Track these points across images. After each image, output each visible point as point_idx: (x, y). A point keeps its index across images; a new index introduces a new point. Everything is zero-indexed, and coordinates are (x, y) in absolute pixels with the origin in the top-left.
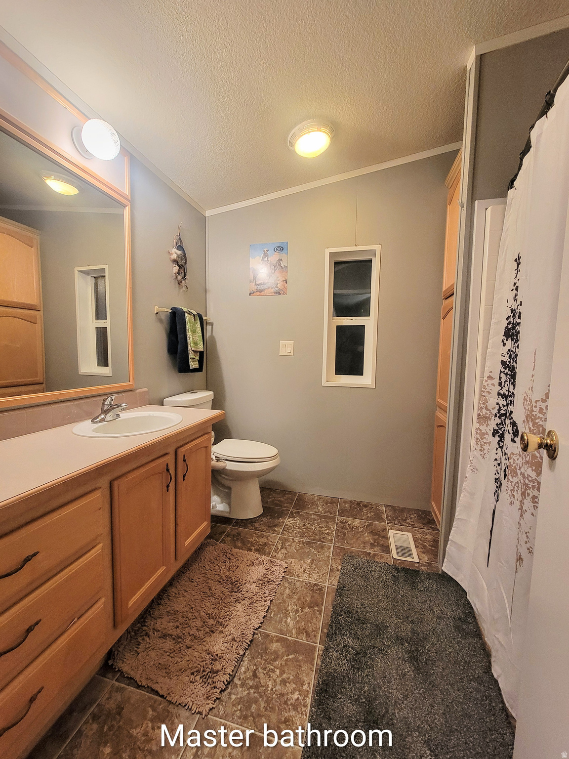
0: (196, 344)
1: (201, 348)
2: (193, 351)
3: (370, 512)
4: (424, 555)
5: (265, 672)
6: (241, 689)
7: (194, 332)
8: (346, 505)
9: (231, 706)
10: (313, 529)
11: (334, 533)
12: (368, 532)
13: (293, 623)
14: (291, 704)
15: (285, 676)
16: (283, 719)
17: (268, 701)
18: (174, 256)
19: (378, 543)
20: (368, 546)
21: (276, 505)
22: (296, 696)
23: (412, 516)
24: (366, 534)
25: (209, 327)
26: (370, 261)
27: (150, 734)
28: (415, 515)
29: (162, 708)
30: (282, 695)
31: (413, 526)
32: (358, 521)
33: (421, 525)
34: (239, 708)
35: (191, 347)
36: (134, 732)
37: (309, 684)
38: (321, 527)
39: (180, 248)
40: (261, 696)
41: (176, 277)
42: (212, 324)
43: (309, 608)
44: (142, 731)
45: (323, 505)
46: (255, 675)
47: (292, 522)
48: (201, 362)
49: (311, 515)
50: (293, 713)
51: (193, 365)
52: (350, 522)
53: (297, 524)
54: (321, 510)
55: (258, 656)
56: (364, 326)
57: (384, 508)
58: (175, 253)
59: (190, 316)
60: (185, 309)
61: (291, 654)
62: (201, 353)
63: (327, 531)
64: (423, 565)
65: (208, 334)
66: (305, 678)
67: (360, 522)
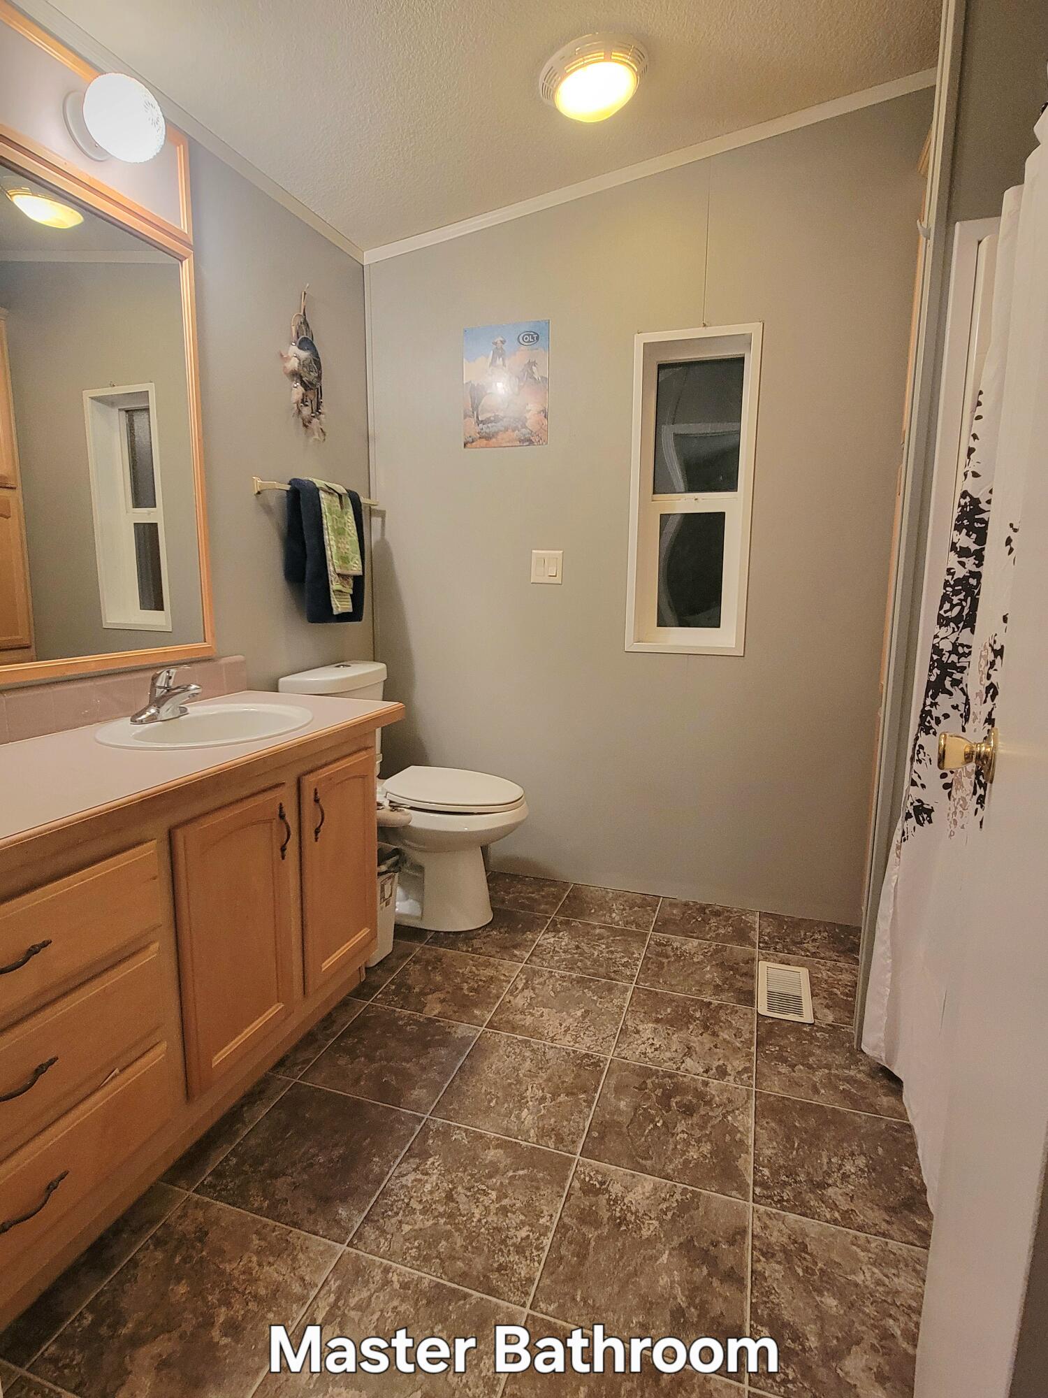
0: (345, 559)
1: (355, 568)
2: (338, 574)
3: (724, 926)
4: (826, 1011)
5: (469, 1194)
6: (422, 1217)
7: (340, 532)
8: (675, 912)
9: (402, 1239)
10: (596, 953)
11: (640, 963)
12: (714, 962)
13: (533, 1119)
14: (514, 1245)
15: (505, 1202)
16: (495, 1265)
17: (471, 1238)
18: (293, 364)
19: (731, 985)
20: (709, 990)
21: (523, 906)
22: (523, 1233)
23: (816, 936)
24: (708, 968)
25: (376, 521)
26: (741, 360)
27: (254, 1272)
28: (825, 934)
29: (276, 1236)
30: (498, 1229)
31: (814, 955)
32: (696, 942)
33: (834, 955)
34: (416, 1244)
35: (334, 565)
36: (228, 1267)
37: (551, 1216)
38: (612, 952)
39: (306, 343)
40: (458, 1230)
41: (300, 411)
42: (382, 514)
43: (567, 1095)
44: (240, 1267)
45: (624, 909)
46: (450, 1197)
47: (552, 940)
48: (357, 598)
49: (595, 928)
50: (514, 1257)
51: (341, 605)
52: (675, 945)
53: (563, 943)
54: (617, 918)
55: (458, 1168)
56: (723, 514)
57: (757, 919)
58: (295, 356)
59: (330, 497)
60: (319, 483)
61: (523, 1169)
62: (358, 581)
63: (626, 960)
64: (821, 1029)
65: (373, 537)
66: (544, 1208)
67: (700, 944)
